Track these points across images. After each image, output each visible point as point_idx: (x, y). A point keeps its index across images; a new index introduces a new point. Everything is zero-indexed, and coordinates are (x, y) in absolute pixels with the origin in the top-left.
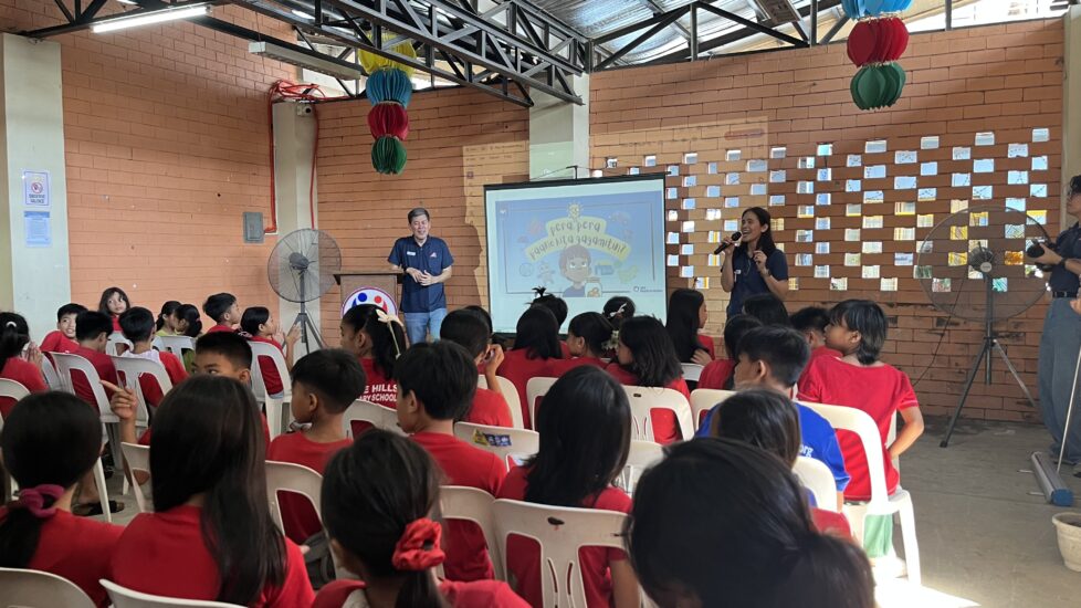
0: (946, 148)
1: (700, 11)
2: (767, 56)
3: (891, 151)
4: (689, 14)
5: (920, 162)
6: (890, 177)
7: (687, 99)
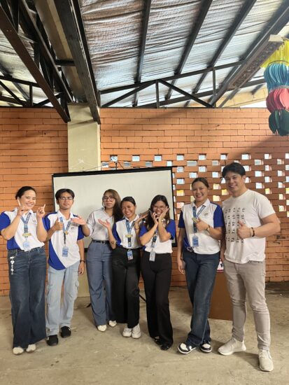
0: (274, 159)
1: (160, 84)
2: (195, 110)
3: (253, 159)
4: (155, 85)
5: (265, 165)
6: (253, 171)
7: (155, 128)
